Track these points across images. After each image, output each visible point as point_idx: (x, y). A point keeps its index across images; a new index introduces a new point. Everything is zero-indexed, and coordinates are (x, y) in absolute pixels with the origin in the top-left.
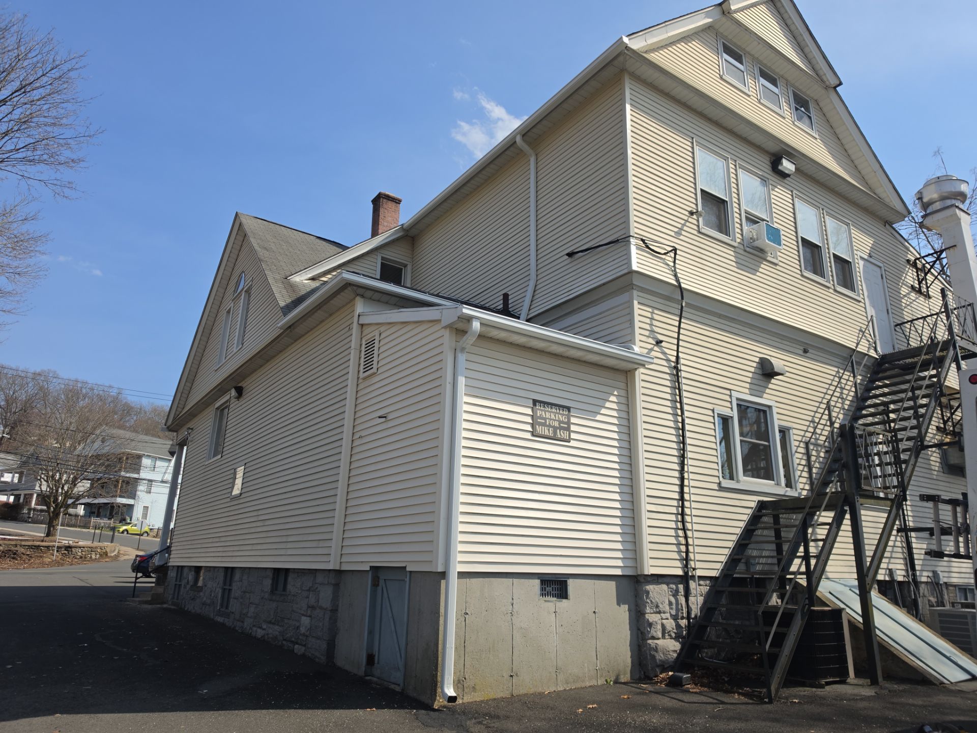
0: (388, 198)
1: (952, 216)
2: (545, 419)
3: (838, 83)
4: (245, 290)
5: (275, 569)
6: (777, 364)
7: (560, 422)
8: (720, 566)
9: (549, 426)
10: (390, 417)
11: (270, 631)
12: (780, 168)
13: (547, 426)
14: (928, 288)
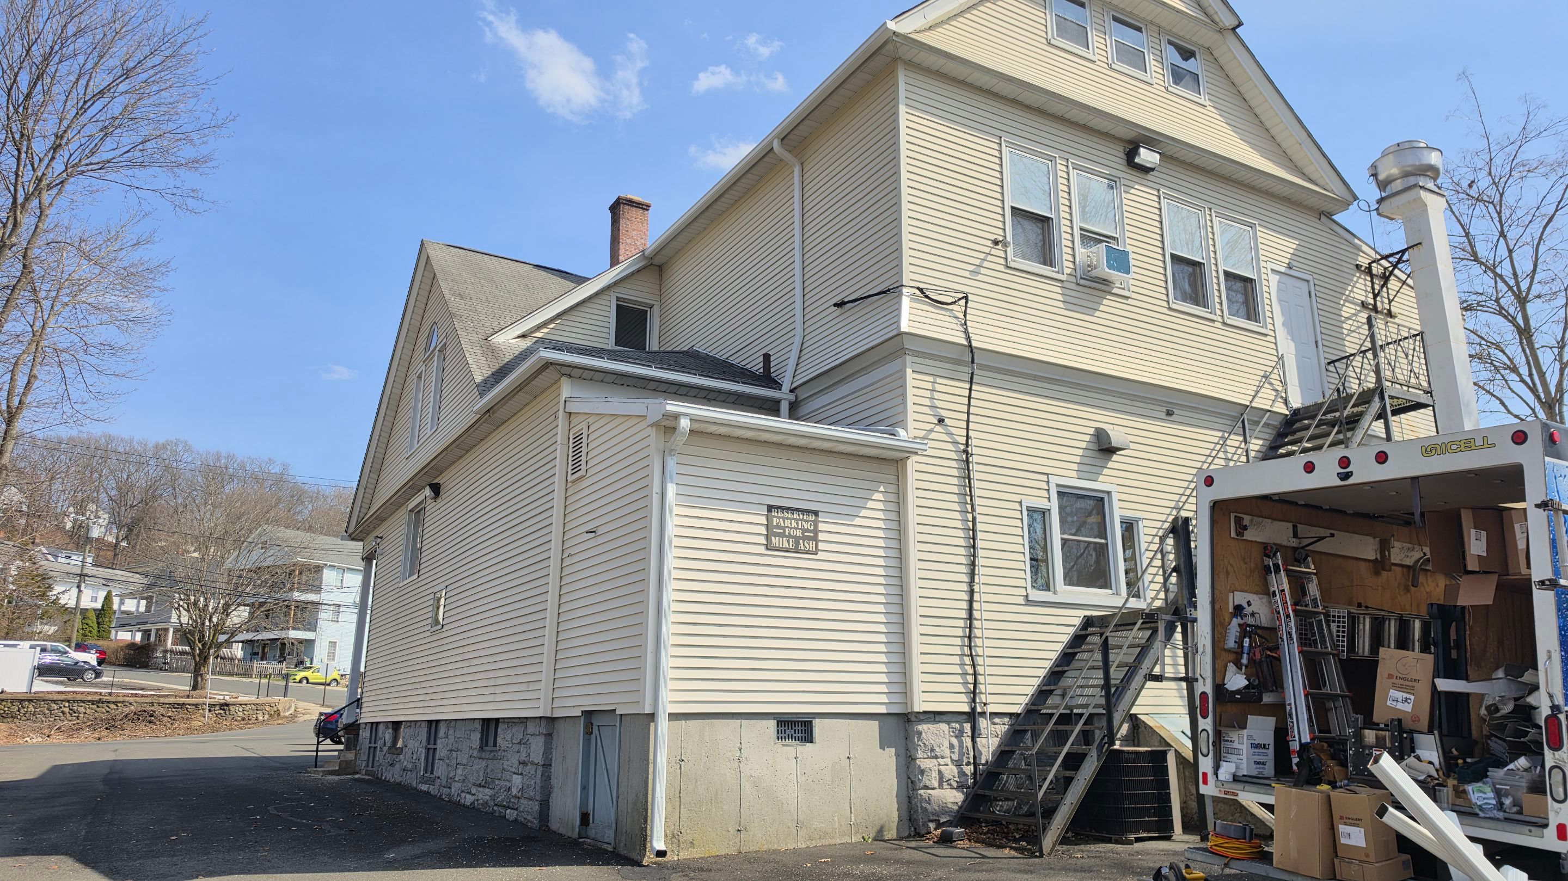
0: (631, 203)
1: (1415, 200)
2: (784, 528)
3: (1237, 23)
4: (438, 349)
5: (484, 720)
6: (1116, 436)
7: (804, 530)
8: (1025, 700)
9: (790, 536)
10: (600, 531)
11: (480, 796)
12: (1137, 160)
13: (786, 537)
14: (1390, 302)
